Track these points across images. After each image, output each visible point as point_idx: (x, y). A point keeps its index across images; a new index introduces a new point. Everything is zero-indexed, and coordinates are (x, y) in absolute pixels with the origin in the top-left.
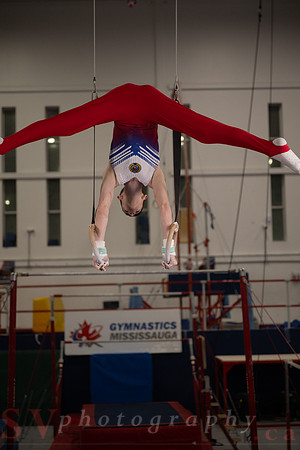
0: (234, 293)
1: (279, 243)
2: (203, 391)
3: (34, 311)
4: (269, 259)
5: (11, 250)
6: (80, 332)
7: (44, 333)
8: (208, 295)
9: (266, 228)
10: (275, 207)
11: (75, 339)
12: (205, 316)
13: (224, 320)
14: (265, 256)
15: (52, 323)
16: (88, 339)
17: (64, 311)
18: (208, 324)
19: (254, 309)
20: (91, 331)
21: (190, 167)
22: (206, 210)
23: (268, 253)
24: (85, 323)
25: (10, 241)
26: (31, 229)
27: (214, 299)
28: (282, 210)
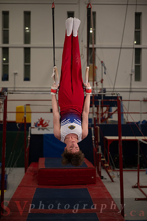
0: (114, 106)
1: (138, 82)
2: (98, 153)
3: (16, 112)
4: (133, 90)
5: (5, 82)
6: (39, 123)
7: (21, 123)
8: (102, 107)
9: (131, 75)
10: (136, 65)
11: (36, 126)
12: (100, 117)
13: (109, 119)
14: (131, 88)
15: (25, 118)
16: (43, 126)
17: (31, 112)
18: (101, 121)
19: (124, 114)
20: (44, 123)
21: (95, 43)
22: (102, 65)
23: (132, 87)
24: (41, 119)
25: (5, 78)
26: (15, 72)
27: (105, 109)
28: (139, 66)
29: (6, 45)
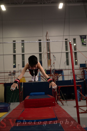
1: (68, 66)
4: (66, 69)
5: (15, 68)
9: (65, 63)
23: (66, 68)
25: (15, 67)
26: (19, 64)
28: (68, 60)
29: (15, 54)
